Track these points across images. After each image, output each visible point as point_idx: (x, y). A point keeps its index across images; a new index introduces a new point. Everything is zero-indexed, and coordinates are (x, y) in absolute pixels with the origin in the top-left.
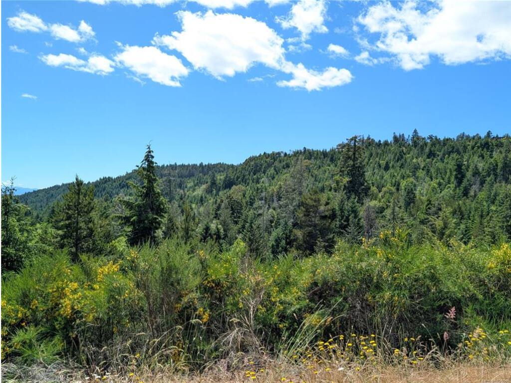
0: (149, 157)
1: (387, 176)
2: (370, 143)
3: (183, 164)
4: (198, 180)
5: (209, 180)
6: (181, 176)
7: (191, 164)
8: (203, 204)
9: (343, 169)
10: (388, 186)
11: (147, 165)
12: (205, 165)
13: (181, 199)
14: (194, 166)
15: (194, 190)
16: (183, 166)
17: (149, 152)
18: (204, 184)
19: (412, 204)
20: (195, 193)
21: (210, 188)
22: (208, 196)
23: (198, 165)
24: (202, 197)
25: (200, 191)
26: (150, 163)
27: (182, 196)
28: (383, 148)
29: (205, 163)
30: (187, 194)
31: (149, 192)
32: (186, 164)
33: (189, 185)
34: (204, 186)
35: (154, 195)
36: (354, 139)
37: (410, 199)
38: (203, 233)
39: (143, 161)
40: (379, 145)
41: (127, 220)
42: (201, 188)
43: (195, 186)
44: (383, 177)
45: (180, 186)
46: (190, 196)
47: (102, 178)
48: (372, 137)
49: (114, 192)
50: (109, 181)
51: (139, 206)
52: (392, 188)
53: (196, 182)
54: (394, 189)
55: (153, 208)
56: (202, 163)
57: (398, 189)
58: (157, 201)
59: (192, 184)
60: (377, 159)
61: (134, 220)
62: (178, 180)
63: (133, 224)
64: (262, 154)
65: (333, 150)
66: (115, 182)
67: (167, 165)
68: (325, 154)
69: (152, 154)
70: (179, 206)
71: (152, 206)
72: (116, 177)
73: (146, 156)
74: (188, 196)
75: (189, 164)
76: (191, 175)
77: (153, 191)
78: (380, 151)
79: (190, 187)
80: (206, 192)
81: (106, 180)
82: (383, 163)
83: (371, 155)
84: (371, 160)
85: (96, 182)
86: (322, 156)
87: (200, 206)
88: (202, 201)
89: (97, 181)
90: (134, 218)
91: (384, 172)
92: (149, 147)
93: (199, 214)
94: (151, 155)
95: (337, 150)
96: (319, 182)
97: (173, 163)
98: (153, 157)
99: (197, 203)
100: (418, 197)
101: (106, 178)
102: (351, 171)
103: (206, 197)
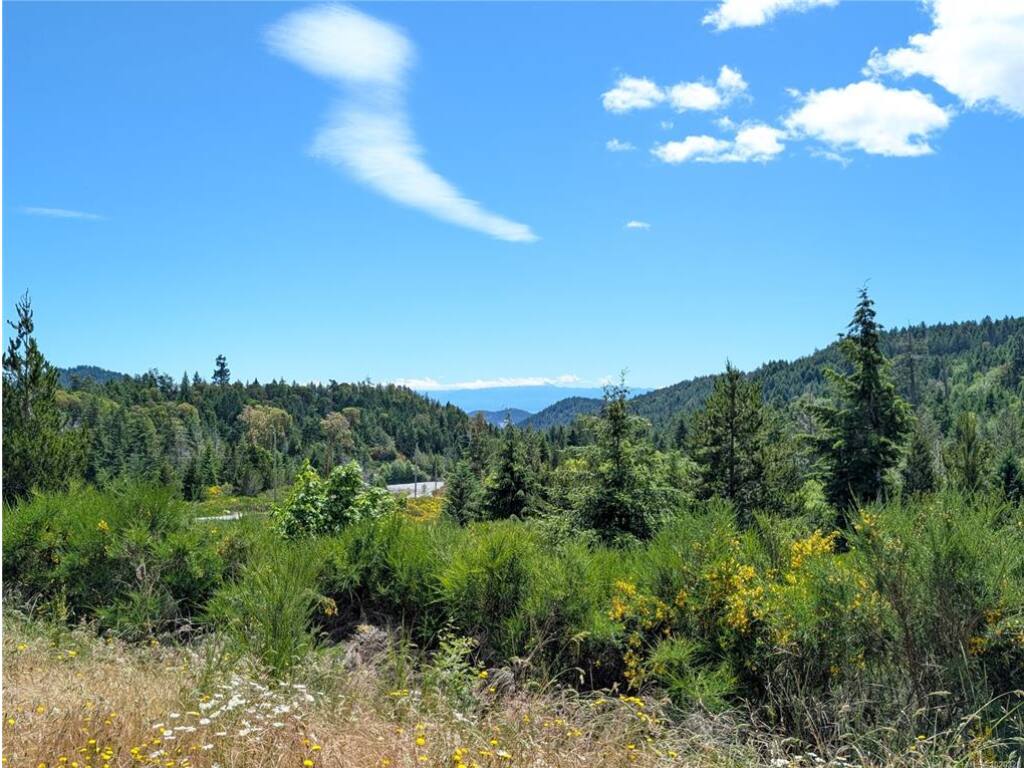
0: (864, 316)
3: (940, 325)
4: (978, 357)
5: (1009, 357)
6: (937, 351)
7: (959, 323)
8: (994, 412)
11: (862, 332)
12: (997, 322)
13: (940, 401)
14: (969, 327)
15: (970, 381)
16: (940, 329)
17: (866, 304)
18: (996, 365)
20: (973, 388)
21: (1012, 376)
22: (1006, 393)
23: (979, 323)
24: (991, 396)
25: (984, 383)
26: (869, 326)
27: (940, 394)
29: (997, 316)
30: (953, 391)
31: (867, 391)
32: (948, 324)
33: (957, 370)
34: (996, 371)
35: (879, 394)
38: (999, 478)
39: (850, 325)
41: (824, 446)
42: (988, 374)
43: (973, 370)
45: (936, 372)
46: (960, 393)
47: (767, 363)
49: (792, 390)
50: (782, 368)
51: (849, 419)
53: (974, 362)
55: (878, 421)
56: (988, 317)
58: (888, 407)
59: (965, 366)
61: (840, 447)
62: (931, 359)
63: (836, 454)
66: (792, 370)
67: (904, 329)
69: (871, 307)
70: (935, 418)
71: (876, 418)
72: (793, 361)
73: (858, 313)
74: (956, 395)
75: (956, 323)
76: (960, 347)
77: (878, 386)
79: (960, 375)
80: (1003, 383)
81: (775, 368)
85: (756, 372)
87: (989, 416)
88: (991, 404)
89: (758, 369)
90: (839, 442)
92: (864, 294)
93: (986, 433)
94: (869, 310)
97: (916, 323)
98: (873, 314)
99: (979, 410)
101: (774, 362)
103: (1001, 396)
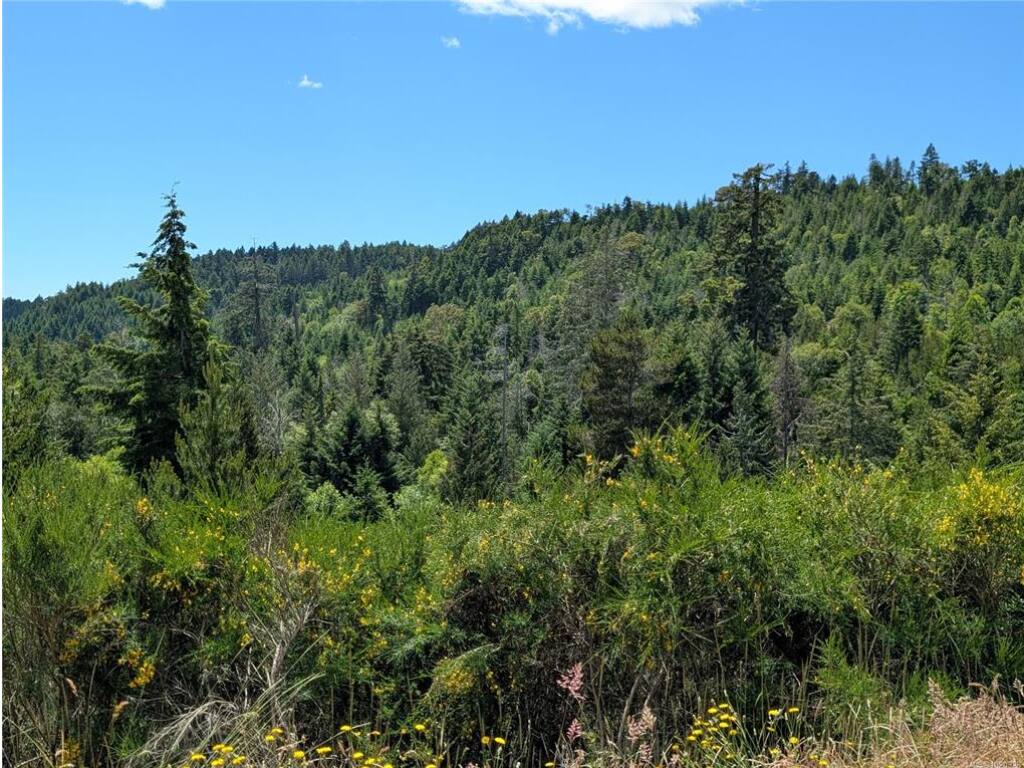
0: (172, 229)
1: (849, 276)
2: (804, 184)
3: (293, 247)
4: (335, 289)
5: (365, 290)
6: (289, 279)
7: (316, 247)
8: (346, 355)
9: (723, 258)
10: (851, 302)
11: (169, 251)
12: (356, 248)
13: (289, 342)
14: (326, 251)
15: (325, 318)
16: (293, 252)
17: (174, 215)
18: (352, 301)
19: (912, 352)
20: (329, 326)
21: (368, 312)
22: (362, 334)
23: (336, 248)
24: (345, 337)
25: (340, 321)
26: (177, 244)
27: (290, 334)
28: (840, 198)
29: (356, 243)
30: (306, 329)
31: (178, 330)
32: (303, 247)
33: (311, 305)
34: (352, 307)
35: (192, 333)
36: (756, 172)
37: (906, 336)
38: (341, 434)
39: (157, 242)
40: (831, 188)
41: (118, 402)
42: (345, 311)
43: (329, 306)
44: (838, 279)
45: (288, 306)
46: (313, 333)
48: (811, 169)
49: (107, 324)
52: (861, 307)
53: (330, 295)
54: (866, 311)
55: (190, 368)
56: (346, 243)
57: (877, 312)
58: (201, 348)
59: (320, 301)
60: (825, 229)
61: (138, 402)
62: (282, 291)
63: (137, 411)
64: (511, 218)
65: (704, 204)
66: (109, 296)
67: (252, 250)
68: (682, 216)
69: (182, 220)
70: (283, 363)
71: (188, 364)
72: (110, 284)
73: (162, 226)
74: (310, 335)
75: (311, 247)
76: (316, 277)
77: (190, 323)
78: (832, 207)
79: (316, 310)
80: (359, 321)
82: (840, 238)
83: (808, 218)
84: (808, 233)
86: (676, 222)
87: (342, 361)
88: (344, 346)
90: (137, 397)
91: (843, 264)
92: (173, 201)
93: (334, 381)
94: (178, 224)
95: (716, 204)
96: (666, 294)
97: (267, 244)
99: (333, 353)
100: (929, 333)
102: (745, 261)
103: (356, 338)
